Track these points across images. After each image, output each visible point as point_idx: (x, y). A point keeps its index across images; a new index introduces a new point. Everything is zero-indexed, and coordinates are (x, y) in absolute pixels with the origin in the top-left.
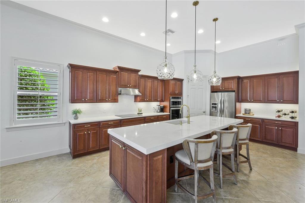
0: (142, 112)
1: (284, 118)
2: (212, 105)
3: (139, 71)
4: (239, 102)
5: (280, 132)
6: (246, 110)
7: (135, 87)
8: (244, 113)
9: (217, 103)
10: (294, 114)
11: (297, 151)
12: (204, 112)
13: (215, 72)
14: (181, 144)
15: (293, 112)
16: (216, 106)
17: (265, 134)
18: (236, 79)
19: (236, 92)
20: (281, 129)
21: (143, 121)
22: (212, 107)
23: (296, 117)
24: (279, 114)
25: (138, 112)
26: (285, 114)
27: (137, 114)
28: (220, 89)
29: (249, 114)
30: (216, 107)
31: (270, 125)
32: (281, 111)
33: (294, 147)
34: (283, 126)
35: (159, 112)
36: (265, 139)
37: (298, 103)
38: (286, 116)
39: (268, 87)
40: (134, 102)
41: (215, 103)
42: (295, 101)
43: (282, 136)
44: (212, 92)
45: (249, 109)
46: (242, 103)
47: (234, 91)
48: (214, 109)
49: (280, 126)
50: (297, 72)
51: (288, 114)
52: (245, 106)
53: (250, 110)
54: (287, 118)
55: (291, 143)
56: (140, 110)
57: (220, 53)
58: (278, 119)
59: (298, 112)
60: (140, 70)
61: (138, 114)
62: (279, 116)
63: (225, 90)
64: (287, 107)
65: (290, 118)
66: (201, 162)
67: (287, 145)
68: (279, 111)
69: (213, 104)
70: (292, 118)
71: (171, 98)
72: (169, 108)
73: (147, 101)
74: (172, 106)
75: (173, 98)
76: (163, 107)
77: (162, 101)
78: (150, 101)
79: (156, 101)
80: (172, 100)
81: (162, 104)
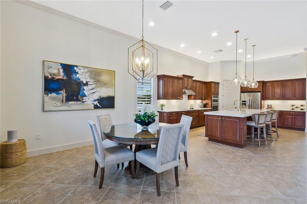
0: (193, 107)
1: (296, 110)
3: (193, 77)
4: (263, 100)
5: (293, 119)
6: (268, 105)
7: (191, 89)
8: (267, 108)
9: (246, 100)
10: (303, 107)
11: (305, 131)
12: (235, 108)
13: (253, 79)
14: (251, 116)
15: (302, 106)
17: (284, 121)
18: (262, 83)
19: (261, 92)
20: (295, 117)
21: (198, 113)
22: (242, 104)
23: (304, 109)
24: (293, 107)
26: (297, 107)
28: (248, 90)
29: (271, 108)
30: (245, 104)
31: (287, 115)
32: (295, 105)
33: (303, 128)
34: (296, 115)
36: (284, 125)
37: (305, 100)
38: (298, 108)
39: (285, 88)
42: (303, 98)
43: (295, 122)
44: (242, 92)
46: (265, 101)
47: (260, 92)
49: (294, 115)
50: (305, 79)
51: (299, 107)
53: (271, 105)
54: (299, 110)
55: (301, 126)
58: (292, 110)
59: (305, 106)
60: (194, 77)
62: (293, 109)
63: (253, 91)
64: (298, 103)
65: (300, 109)
66: (260, 124)
67: (299, 127)
68: (293, 106)
69: (243, 101)
70: (302, 109)
71: (212, 97)
72: (211, 104)
73: (197, 99)
74: (213, 103)
75: (213, 97)
76: (206, 103)
77: (205, 99)
78: (199, 99)
79: (202, 99)
80: (213, 99)
81: (205, 102)
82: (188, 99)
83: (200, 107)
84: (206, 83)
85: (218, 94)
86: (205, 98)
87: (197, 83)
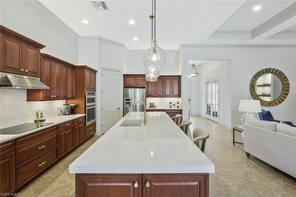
2: (126, 100)
3: (42, 46)
6: (150, 104)
8: (149, 107)
12: (118, 109)
15: (178, 103)
16: (130, 101)
19: (146, 88)
21: (55, 132)
22: (126, 102)
24: (171, 105)
25: (35, 119)
26: (174, 105)
27: (33, 122)
28: (133, 85)
30: (130, 103)
32: (172, 103)
35: (69, 114)
37: (180, 97)
39: (165, 85)
40: (27, 101)
41: (128, 98)
44: (125, 87)
45: (153, 103)
48: (128, 105)
50: (180, 76)
51: (176, 105)
52: (150, 100)
54: (175, 108)
56: (39, 114)
57: (129, 50)
60: (44, 46)
61: (35, 121)
62: (171, 107)
63: (137, 86)
64: (174, 100)
70: (178, 107)
71: (86, 94)
72: (84, 107)
73: (54, 99)
74: (87, 104)
75: (88, 93)
76: (75, 106)
77: (72, 98)
78: (58, 98)
79: (66, 98)
80: (87, 97)
81: (72, 103)
82: (28, 100)
83: (62, 114)
84: (73, 67)
85: (94, 89)
86: (73, 96)
87: (53, 63)
